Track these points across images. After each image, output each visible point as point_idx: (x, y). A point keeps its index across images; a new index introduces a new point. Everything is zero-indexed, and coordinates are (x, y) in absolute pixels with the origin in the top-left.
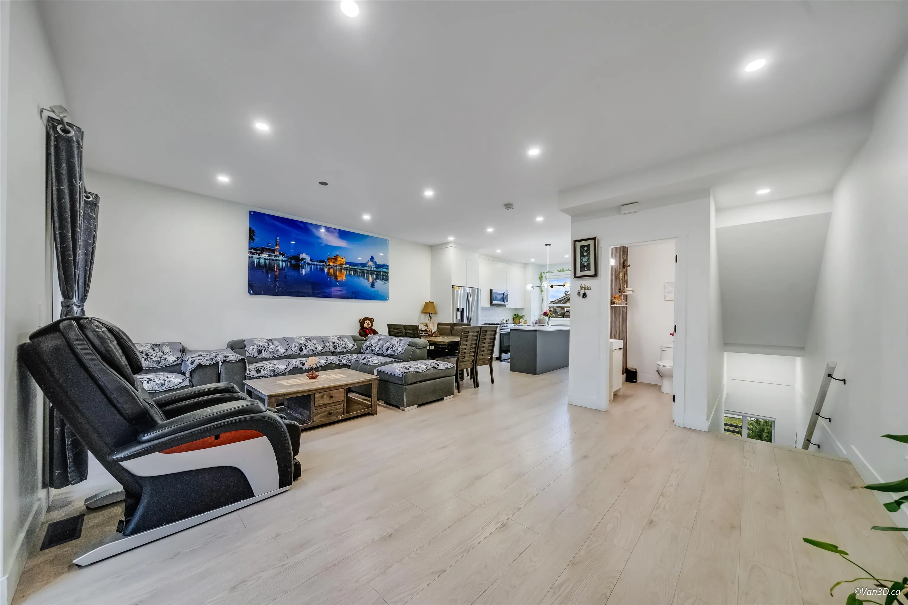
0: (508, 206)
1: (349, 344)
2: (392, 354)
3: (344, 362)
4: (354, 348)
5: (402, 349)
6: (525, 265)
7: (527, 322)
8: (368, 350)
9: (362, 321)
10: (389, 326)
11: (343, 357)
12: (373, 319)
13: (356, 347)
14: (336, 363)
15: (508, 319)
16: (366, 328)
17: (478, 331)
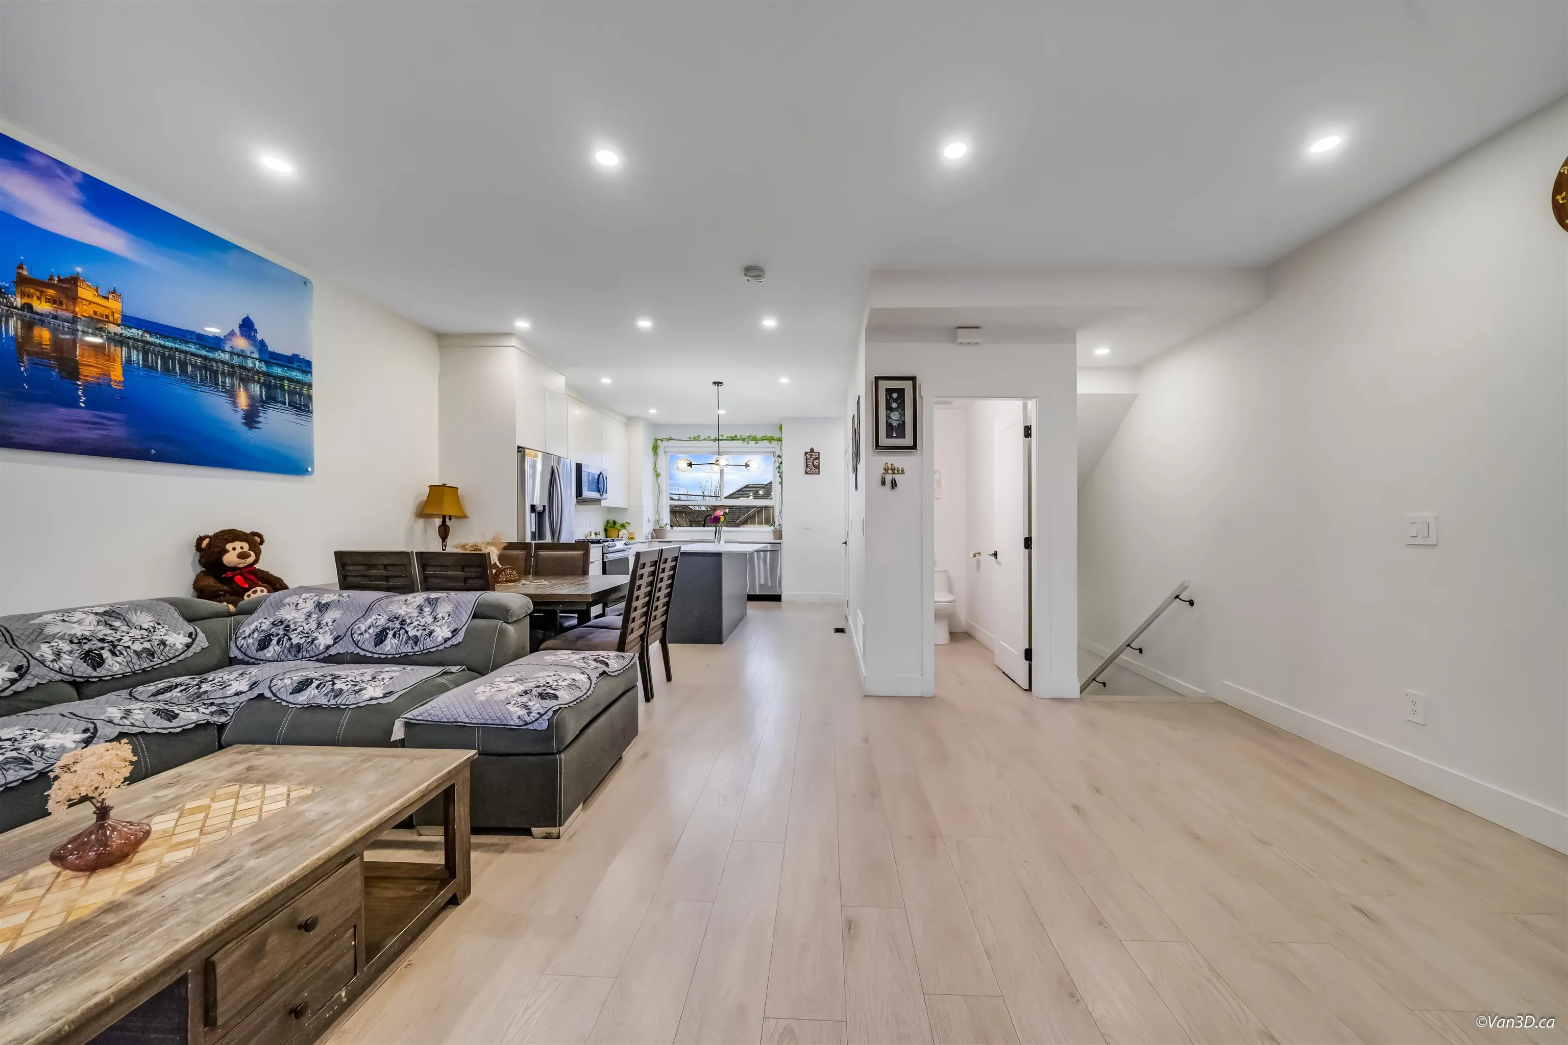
0: (753, 271)
1: (165, 635)
2: (409, 649)
3: (189, 717)
4: (196, 648)
5: (455, 632)
6: (630, 420)
7: (635, 536)
8: (272, 651)
9: (209, 545)
10: (342, 559)
11: (153, 695)
12: (260, 536)
13: (202, 641)
14: (147, 730)
15: (598, 532)
16: (234, 569)
17: (656, 562)
